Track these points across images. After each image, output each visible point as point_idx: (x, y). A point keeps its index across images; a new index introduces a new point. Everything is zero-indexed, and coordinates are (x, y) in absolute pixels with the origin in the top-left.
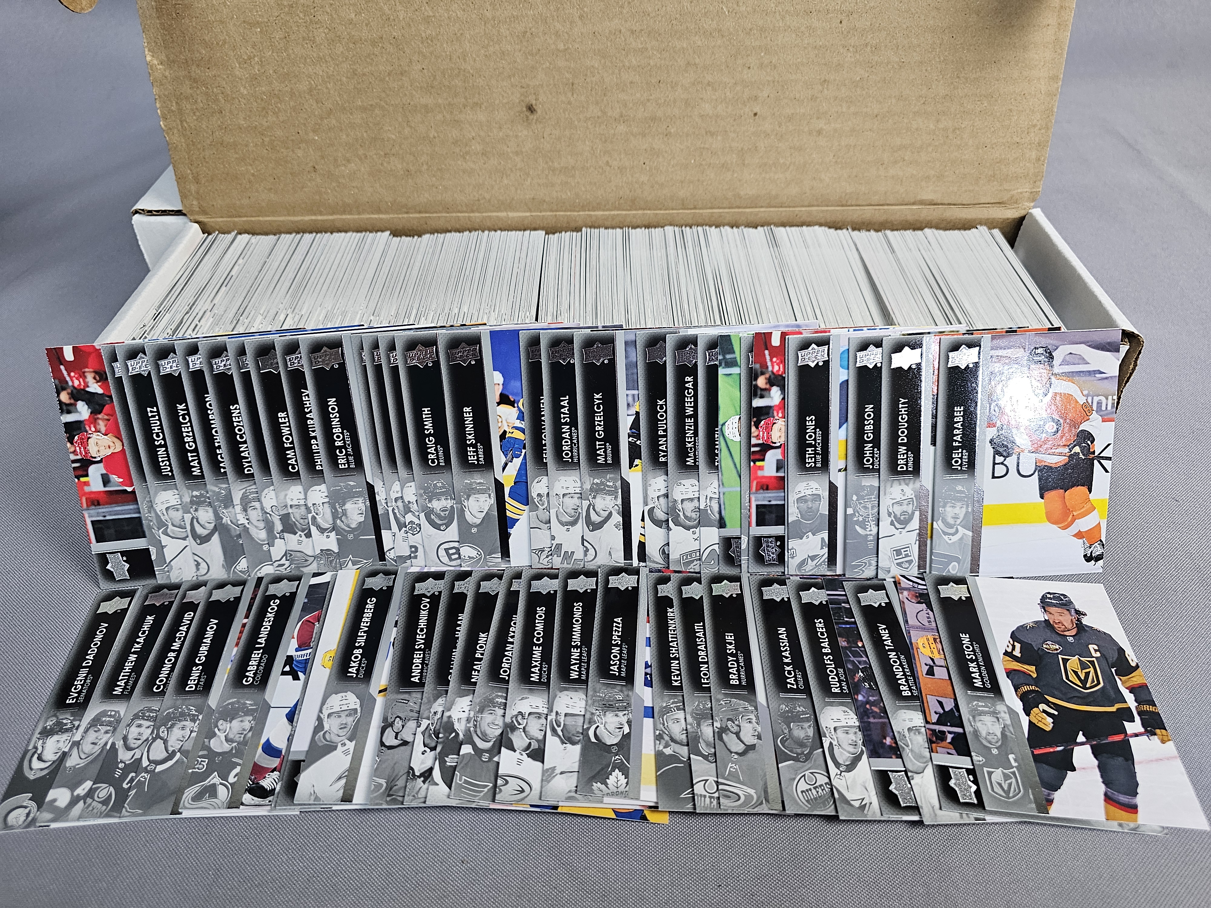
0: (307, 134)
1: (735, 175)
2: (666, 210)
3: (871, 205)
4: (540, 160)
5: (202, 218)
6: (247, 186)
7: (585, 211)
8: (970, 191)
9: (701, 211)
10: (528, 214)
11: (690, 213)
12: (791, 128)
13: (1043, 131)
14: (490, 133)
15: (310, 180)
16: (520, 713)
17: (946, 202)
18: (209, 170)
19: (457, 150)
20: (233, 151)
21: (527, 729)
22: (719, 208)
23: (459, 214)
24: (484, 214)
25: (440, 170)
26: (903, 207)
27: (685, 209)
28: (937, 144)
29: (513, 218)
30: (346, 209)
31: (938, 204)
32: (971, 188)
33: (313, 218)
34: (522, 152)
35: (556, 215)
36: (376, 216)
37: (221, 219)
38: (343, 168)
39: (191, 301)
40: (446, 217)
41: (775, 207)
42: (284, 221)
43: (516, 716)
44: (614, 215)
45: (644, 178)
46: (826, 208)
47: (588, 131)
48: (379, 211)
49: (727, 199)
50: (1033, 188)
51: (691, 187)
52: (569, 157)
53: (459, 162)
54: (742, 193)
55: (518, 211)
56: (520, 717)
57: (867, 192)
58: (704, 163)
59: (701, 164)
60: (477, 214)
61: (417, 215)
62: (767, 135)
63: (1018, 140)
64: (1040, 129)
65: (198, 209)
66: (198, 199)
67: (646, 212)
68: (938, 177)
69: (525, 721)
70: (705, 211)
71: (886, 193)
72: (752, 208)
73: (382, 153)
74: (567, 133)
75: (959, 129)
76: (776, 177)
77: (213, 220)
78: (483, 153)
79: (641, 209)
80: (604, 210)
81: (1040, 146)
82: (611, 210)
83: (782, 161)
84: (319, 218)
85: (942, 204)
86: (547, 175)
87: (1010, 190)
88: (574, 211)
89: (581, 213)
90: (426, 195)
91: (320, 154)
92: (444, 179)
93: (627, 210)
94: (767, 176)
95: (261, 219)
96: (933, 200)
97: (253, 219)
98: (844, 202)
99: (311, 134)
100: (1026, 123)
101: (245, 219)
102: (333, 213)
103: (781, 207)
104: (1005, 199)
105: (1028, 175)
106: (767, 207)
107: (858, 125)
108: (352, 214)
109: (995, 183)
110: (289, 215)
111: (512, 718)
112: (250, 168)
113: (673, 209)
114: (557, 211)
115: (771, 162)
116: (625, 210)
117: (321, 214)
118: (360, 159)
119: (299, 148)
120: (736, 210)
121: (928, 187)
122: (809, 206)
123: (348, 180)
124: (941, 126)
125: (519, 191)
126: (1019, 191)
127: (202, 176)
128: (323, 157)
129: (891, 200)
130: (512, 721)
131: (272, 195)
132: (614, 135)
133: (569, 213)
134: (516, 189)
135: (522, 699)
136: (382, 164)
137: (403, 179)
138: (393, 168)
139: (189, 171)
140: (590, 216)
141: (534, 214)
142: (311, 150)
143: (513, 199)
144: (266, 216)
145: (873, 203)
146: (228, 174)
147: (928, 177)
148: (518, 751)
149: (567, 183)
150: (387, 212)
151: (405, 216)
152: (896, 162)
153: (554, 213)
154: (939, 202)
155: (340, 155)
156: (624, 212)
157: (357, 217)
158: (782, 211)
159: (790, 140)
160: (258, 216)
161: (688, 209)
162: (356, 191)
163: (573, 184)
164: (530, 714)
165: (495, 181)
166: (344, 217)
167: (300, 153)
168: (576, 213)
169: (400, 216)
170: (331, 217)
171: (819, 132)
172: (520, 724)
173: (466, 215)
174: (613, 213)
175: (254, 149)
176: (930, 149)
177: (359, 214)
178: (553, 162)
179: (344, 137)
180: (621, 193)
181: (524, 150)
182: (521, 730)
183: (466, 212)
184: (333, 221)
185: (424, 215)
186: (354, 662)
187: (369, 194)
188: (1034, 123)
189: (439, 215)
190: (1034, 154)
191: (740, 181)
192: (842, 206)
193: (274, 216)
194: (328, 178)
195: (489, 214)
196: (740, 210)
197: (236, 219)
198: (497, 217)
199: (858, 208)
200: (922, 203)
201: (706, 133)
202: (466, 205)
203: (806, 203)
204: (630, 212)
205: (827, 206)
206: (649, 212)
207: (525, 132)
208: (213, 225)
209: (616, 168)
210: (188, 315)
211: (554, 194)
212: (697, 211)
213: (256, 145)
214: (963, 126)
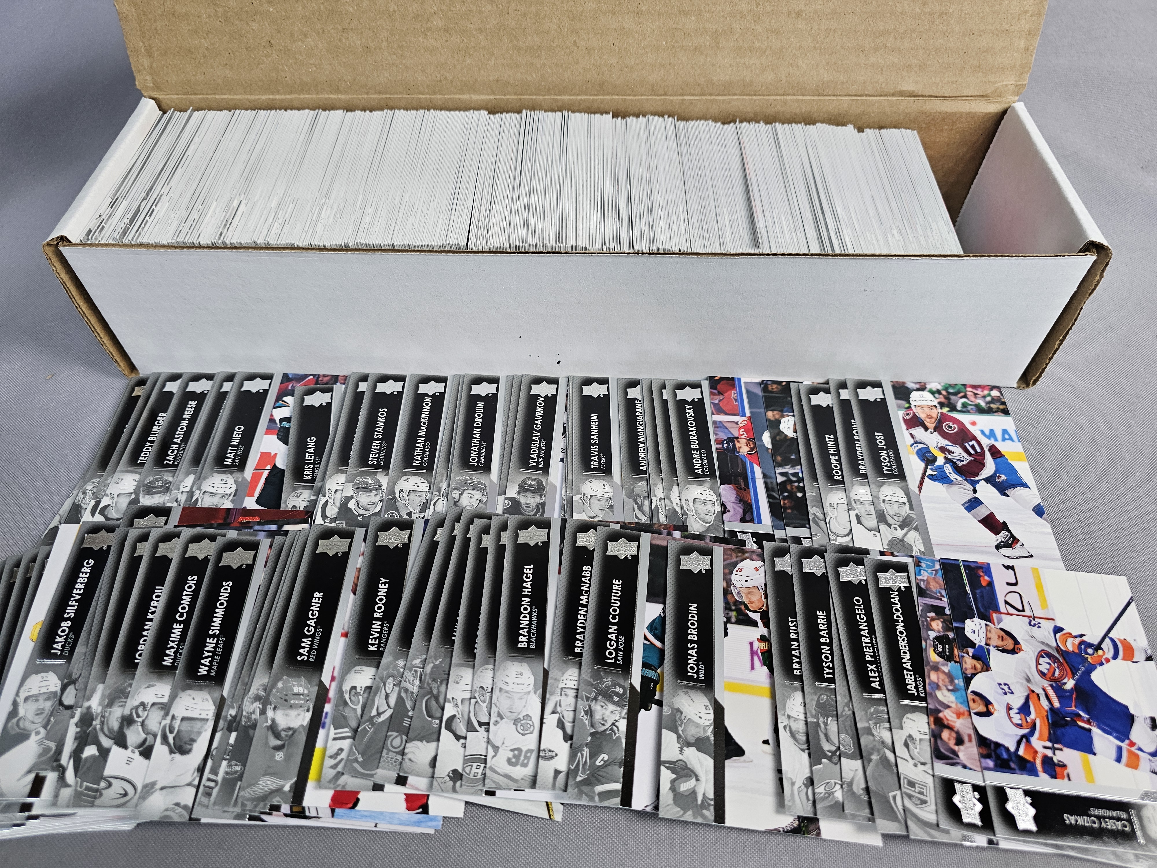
0: (261, 5)
1: (709, 59)
2: (635, 95)
3: (849, 95)
4: (505, 38)
5: (156, 95)
6: (202, 61)
7: (551, 95)
8: (952, 82)
9: (672, 98)
10: (492, 97)
11: (660, 100)
12: (769, 8)
13: (1034, 18)
14: (452, 8)
15: (266, 56)
16: (143, 704)
17: (927, 94)
18: (162, 43)
19: (418, 26)
20: (186, 22)
21: (146, 722)
22: (690, 95)
23: (421, 96)
24: (446, 97)
25: (401, 47)
26: (881, 98)
27: (655, 95)
28: (922, 29)
29: (477, 101)
30: (304, 88)
31: (919, 96)
32: (954, 79)
33: (271, 97)
34: (486, 29)
35: (520, 99)
36: (335, 96)
37: (176, 96)
38: (300, 43)
39: (147, 187)
40: (407, 98)
41: (749, 95)
42: (240, 100)
43: (137, 708)
44: (581, 100)
45: (613, 61)
46: (801, 98)
47: (555, 7)
48: (338, 91)
49: (699, 85)
50: (1019, 80)
51: (662, 71)
52: (535, 36)
53: (420, 39)
54: (715, 79)
55: (481, 93)
56: (140, 709)
57: (845, 80)
58: (676, 45)
59: (673, 47)
60: (439, 96)
61: (377, 96)
62: (743, 16)
63: (1007, 27)
64: (1031, 16)
65: (152, 85)
66: (151, 74)
67: (614, 97)
68: (920, 66)
69: (146, 713)
70: (675, 98)
71: (864, 83)
72: (725, 95)
73: (340, 28)
74: (533, 8)
75: (946, 14)
76: (751, 63)
77: (168, 97)
78: (445, 30)
79: (609, 94)
80: (570, 95)
81: (1029, 34)
82: (578, 95)
83: (757, 45)
84: (277, 97)
85: (923, 96)
86: (511, 55)
87: (995, 83)
88: (539, 95)
89: (547, 97)
90: (387, 75)
91: (276, 27)
92: (405, 57)
93: (595, 95)
94: (742, 61)
95: (217, 97)
96: (913, 91)
97: (209, 97)
98: (821, 92)
99: (266, 5)
100: (1018, 8)
101: (201, 96)
102: (291, 93)
103: (755, 95)
104: (989, 92)
105: (1015, 66)
106: (740, 95)
107: (840, 7)
108: (309, 94)
109: (980, 74)
110: (245, 93)
111: (132, 709)
112: (203, 41)
113: (642, 95)
114: (521, 95)
115: (746, 46)
116: (592, 95)
117: (278, 92)
118: (318, 34)
119: (254, 21)
120: (709, 97)
121: (909, 77)
122: (783, 95)
123: (305, 57)
124: (927, 10)
125: (482, 72)
126: (1004, 83)
127: (154, 49)
128: (279, 31)
129: (870, 90)
130: (131, 714)
131: (227, 72)
132: (582, 12)
133: (534, 97)
134: (480, 70)
135: (148, 687)
136: (340, 40)
137: (362, 56)
138: (352, 44)
139: (141, 44)
140: (556, 100)
141: (498, 97)
142: (266, 23)
143: (476, 80)
144: (222, 94)
145: (850, 93)
146: (181, 48)
147: (910, 66)
148: (130, 748)
149: (532, 64)
150: (346, 93)
151: (365, 96)
152: (876, 49)
153: (519, 97)
154: (920, 93)
155: (296, 29)
156: (591, 97)
157: (315, 96)
158: (755, 100)
159: (768, 21)
160: (215, 94)
161: (658, 95)
162: (315, 69)
163: (539, 66)
164: (153, 704)
165: (458, 61)
166: (302, 96)
167: (255, 26)
168: (541, 97)
169: (360, 96)
170: (289, 97)
171: (799, 14)
172: (138, 716)
173: (428, 96)
174: (579, 97)
175: (207, 20)
176: (914, 36)
177: (317, 93)
178: (518, 41)
179: (300, 8)
180: (588, 76)
181: (488, 27)
182: (139, 724)
183: (428, 94)
184: (291, 99)
185: (384, 96)
186: (60, 636)
187: (327, 72)
188: (1026, 9)
189: (400, 96)
190: (1022, 44)
191: (713, 65)
192: (819, 95)
193: (230, 94)
194: (285, 53)
195: (452, 96)
196: (712, 97)
197: (192, 97)
198: (460, 99)
199: (835, 98)
200: (902, 94)
201: (680, 12)
202: (428, 86)
203: (781, 92)
204: (597, 97)
205: (803, 95)
206: (617, 97)
207: (489, 7)
208: (168, 102)
209: (584, 49)
210: (145, 202)
211: (519, 76)
212: (667, 98)
213: (209, 17)
214: (951, 11)
